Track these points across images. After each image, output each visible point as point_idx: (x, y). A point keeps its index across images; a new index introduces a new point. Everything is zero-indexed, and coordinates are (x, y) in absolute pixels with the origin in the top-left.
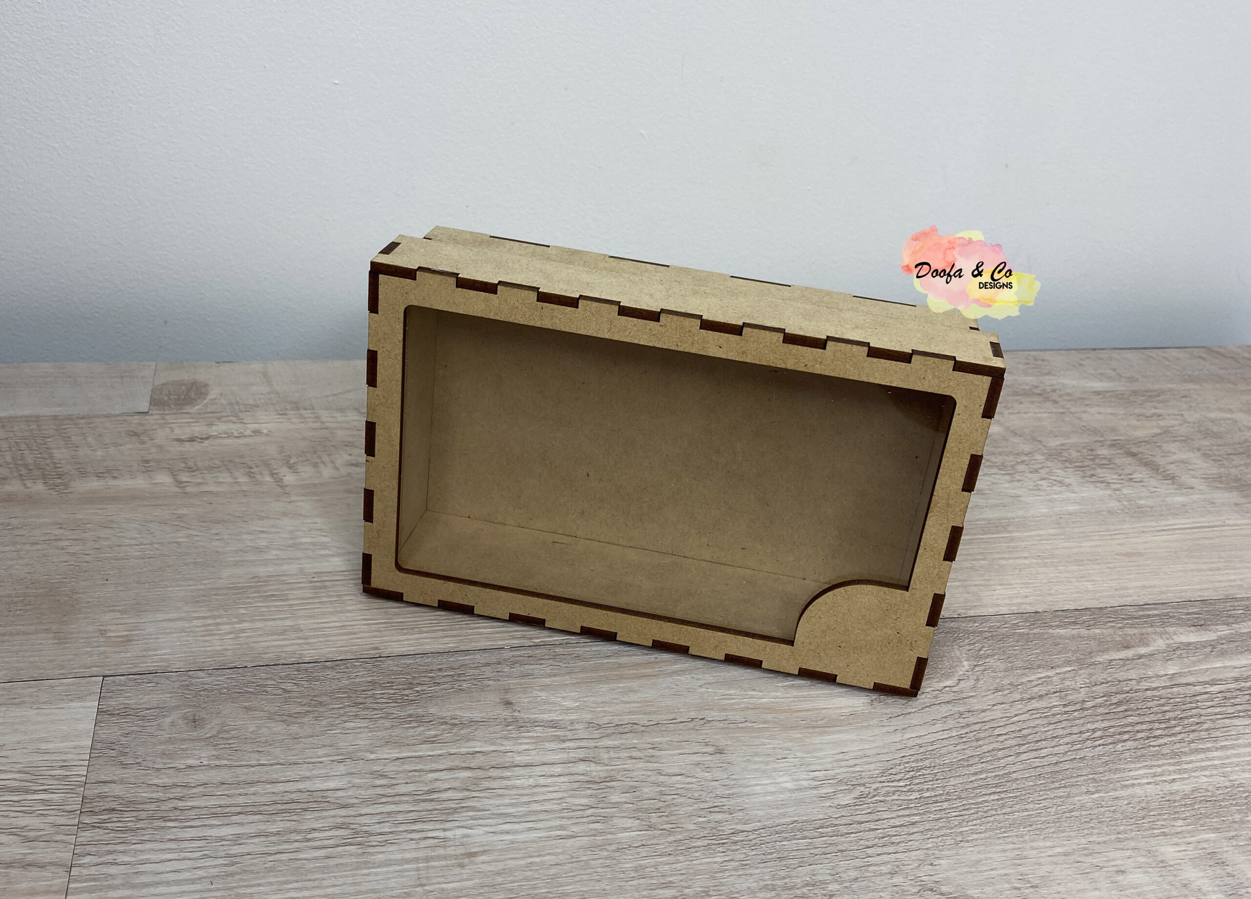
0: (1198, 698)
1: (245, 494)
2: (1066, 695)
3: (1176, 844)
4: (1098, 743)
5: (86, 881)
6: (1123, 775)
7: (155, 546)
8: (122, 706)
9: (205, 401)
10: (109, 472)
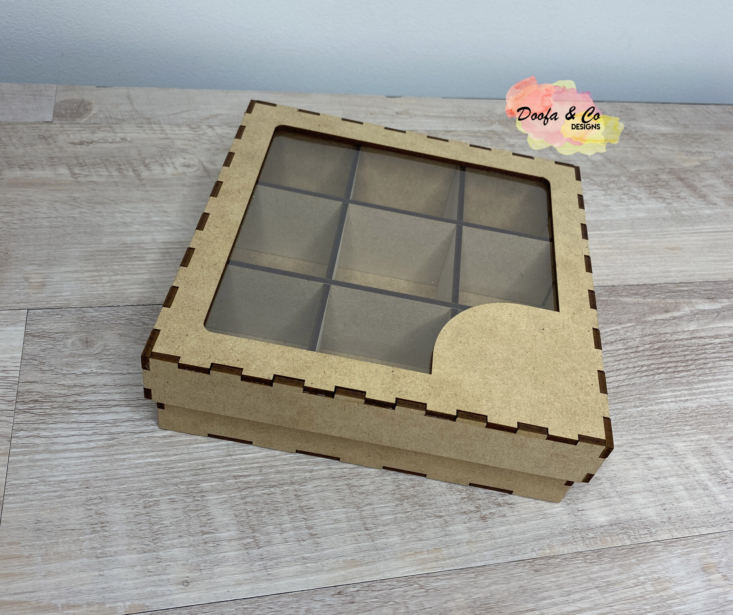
0: (706, 347)
1: (116, 184)
2: (627, 342)
3: (685, 441)
4: (644, 374)
5: (21, 447)
6: (657, 396)
7: (60, 219)
8: (41, 331)
9: (90, 115)
10: (27, 165)
